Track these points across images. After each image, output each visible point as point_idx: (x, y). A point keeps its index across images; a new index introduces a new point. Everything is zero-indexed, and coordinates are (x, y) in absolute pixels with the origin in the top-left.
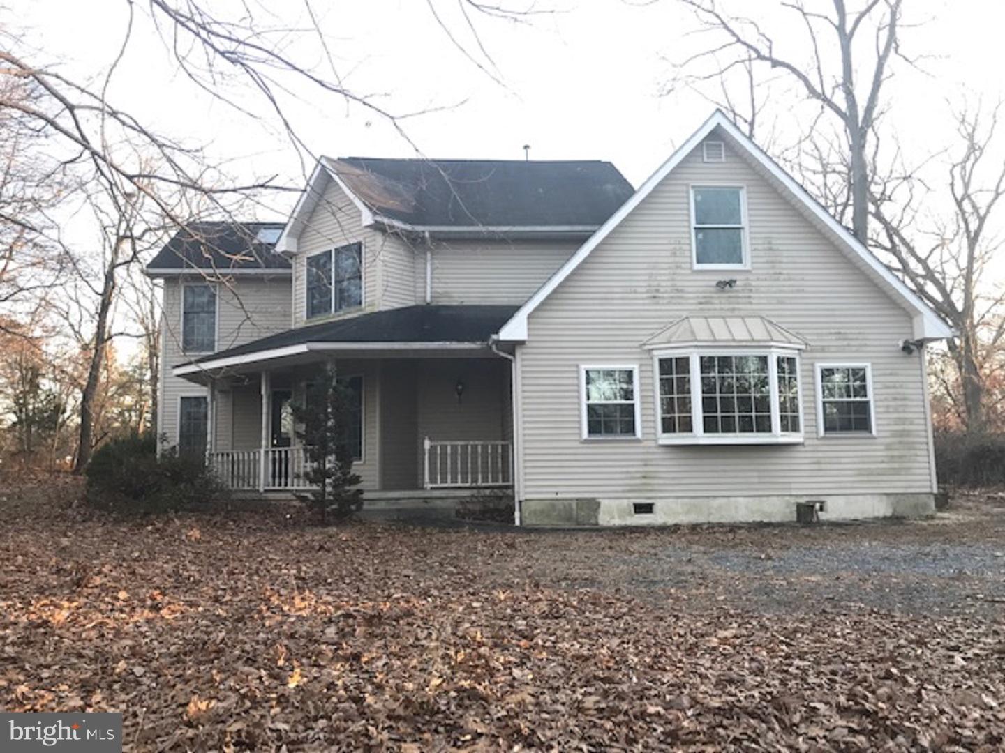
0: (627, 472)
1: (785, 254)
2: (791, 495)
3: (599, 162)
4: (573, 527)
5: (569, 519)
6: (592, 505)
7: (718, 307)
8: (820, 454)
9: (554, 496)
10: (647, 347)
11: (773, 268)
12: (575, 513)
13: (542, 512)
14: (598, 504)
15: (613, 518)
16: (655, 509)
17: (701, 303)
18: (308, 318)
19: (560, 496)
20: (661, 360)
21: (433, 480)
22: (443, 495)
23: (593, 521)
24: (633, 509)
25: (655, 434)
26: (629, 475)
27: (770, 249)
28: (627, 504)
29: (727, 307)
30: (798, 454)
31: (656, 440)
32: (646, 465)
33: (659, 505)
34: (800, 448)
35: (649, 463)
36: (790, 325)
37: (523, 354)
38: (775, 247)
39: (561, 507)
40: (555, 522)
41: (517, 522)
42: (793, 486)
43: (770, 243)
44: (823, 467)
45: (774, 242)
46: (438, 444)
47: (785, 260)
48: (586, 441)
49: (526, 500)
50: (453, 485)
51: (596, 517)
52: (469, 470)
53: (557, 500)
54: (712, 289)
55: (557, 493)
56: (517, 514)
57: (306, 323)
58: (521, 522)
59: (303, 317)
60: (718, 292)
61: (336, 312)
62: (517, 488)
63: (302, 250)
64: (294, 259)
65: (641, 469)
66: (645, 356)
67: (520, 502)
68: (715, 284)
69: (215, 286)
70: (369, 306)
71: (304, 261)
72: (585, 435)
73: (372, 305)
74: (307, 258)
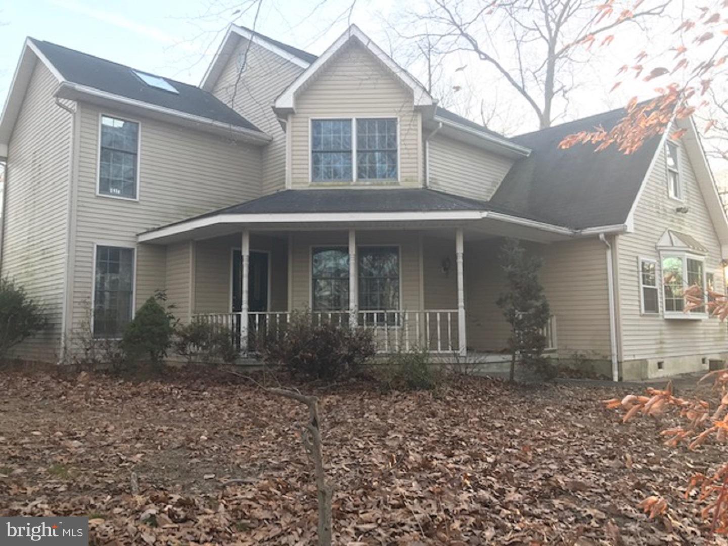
0: (655, 339)
1: (691, 196)
5: (638, 376)
6: (645, 364)
7: (676, 224)
8: (705, 328)
9: (633, 358)
10: (658, 248)
11: (688, 203)
12: (640, 370)
13: (629, 370)
14: (648, 363)
15: (652, 374)
16: (664, 365)
18: (313, 181)
19: (637, 358)
23: (646, 377)
24: (657, 366)
25: (664, 312)
26: (656, 341)
28: (656, 362)
30: (700, 327)
31: (664, 316)
32: (661, 334)
33: (667, 363)
34: (700, 324)
35: (662, 332)
37: (618, 244)
38: (688, 190)
39: (635, 366)
40: (634, 378)
41: (616, 379)
44: (706, 335)
45: (688, 186)
47: (691, 199)
48: (644, 315)
49: (625, 361)
51: (647, 374)
53: (635, 360)
54: (674, 212)
55: (634, 356)
56: (616, 373)
57: (311, 186)
58: (620, 379)
59: (308, 178)
60: (676, 214)
61: (357, 180)
62: (614, 351)
63: (303, 111)
64: (290, 119)
65: (658, 337)
66: (657, 255)
67: (619, 363)
68: (675, 208)
69: (138, 124)
70: (407, 180)
71: (307, 122)
72: (643, 311)
73: (412, 181)
74: (313, 120)
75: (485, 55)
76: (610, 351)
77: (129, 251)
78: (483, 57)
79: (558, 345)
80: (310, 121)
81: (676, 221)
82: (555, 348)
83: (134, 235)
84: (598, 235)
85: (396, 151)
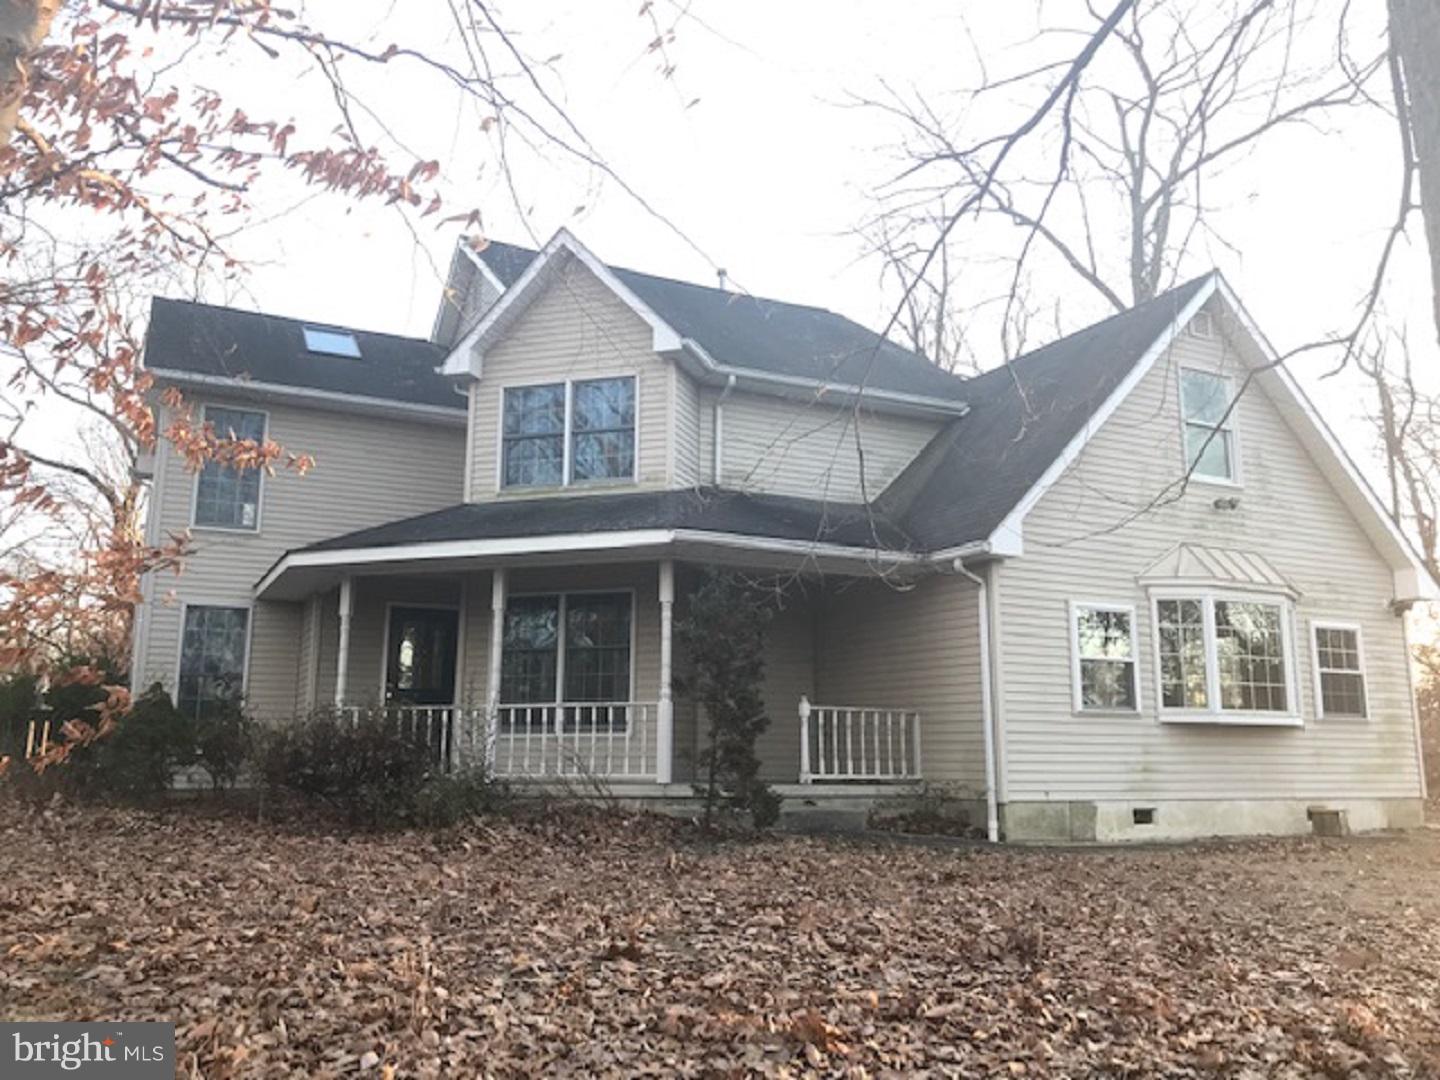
0: (1126, 763)
1: (1275, 473)
2: (1294, 799)
3: (826, 311)
4: (1065, 844)
5: (1062, 832)
6: (1087, 810)
7: (1214, 533)
8: (1319, 743)
9: (1042, 797)
10: (1142, 582)
11: (1263, 489)
12: (1068, 822)
13: (1029, 820)
14: (1095, 808)
15: (1111, 830)
16: (1155, 816)
17: (1196, 527)
18: (502, 487)
19: (1053, 797)
20: (1160, 603)
21: (815, 769)
22: (832, 793)
23: (1089, 835)
24: (1132, 818)
25: (1155, 708)
26: (1129, 767)
27: (1260, 465)
28: (1127, 809)
29: (1221, 535)
30: (1297, 740)
31: (1156, 717)
32: (1147, 753)
33: (1162, 811)
34: (1298, 734)
35: (1151, 749)
36: (1287, 568)
37: (1003, 577)
38: (1265, 463)
39: (1051, 813)
40: (1045, 837)
41: (994, 837)
42: (1297, 786)
43: (1259, 457)
44: (1324, 760)
45: (1264, 455)
46: (821, 710)
47: (1274, 480)
48: (1081, 714)
49: (1013, 802)
50: (843, 777)
51: (1093, 829)
52: (877, 753)
53: (1049, 802)
54: (1204, 509)
55: (1047, 793)
56: (993, 824)
57: (499, 495)
58: (1002, 836)
59: (494, 485)
60: (1215, 513)
61: (571, 483)
62: (991, 783)
63: (493, 375)
64: (472, 389)
65: (1141, 758)
66: (1143, 595)
67: (1000, 806)
68: (1211, 502)
69: (263, 416)
70: (648, 480)
71: (497, 393)
72: (1079, 706)
73: (656, 480)
74: (506, 390)
75: (1020, 216)
76: (985, 781)
77: (242, 613)
78: (1018, 220)
79: (923, 771)
80: (501, 391)
81: (1210, 526)
82: (918, 776)
83: (250, 586)
84: (951, 561)
85: (633, 429)
